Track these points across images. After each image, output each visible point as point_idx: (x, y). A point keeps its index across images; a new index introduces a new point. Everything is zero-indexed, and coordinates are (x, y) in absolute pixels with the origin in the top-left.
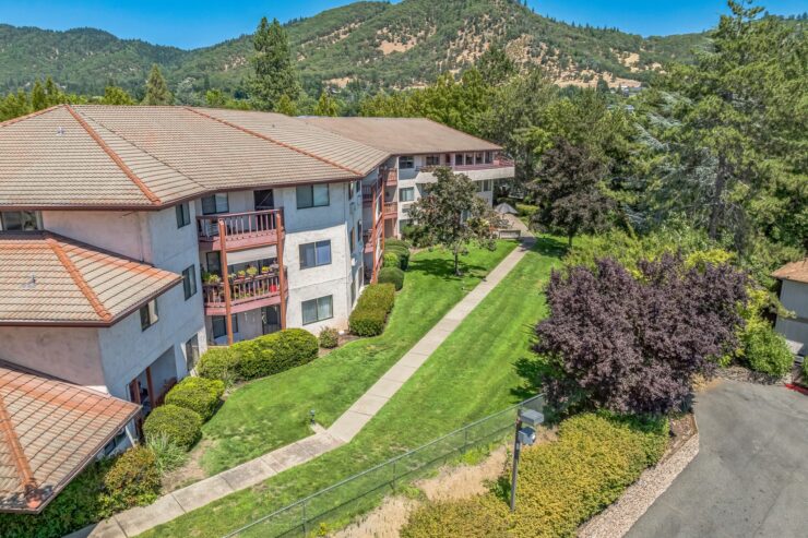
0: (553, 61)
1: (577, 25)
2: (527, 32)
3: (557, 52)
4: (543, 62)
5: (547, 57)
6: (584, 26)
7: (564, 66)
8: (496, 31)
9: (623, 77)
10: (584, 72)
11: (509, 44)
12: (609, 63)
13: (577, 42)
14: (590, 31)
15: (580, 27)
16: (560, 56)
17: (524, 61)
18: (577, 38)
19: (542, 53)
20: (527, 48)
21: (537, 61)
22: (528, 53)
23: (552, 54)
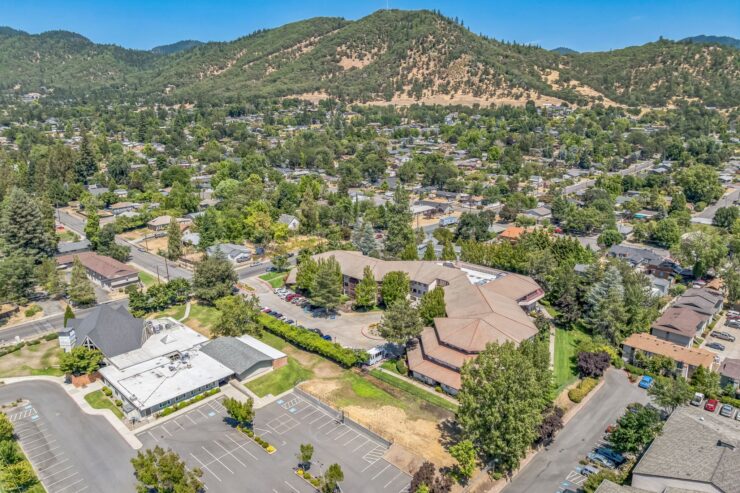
0: (488, 80)
1: (506, 42)
2: (466, 53)
3: (492, 72)
4: (480, 81)
5: (484, 76)
6: (512, 44)
7: (498, 84)
8: (440, 51)
9: (547, 95)
10: (514, 91)
11: (452, 63)
12: (535, 82)
13: (507, 60)
14: (518, 49)
15: (508, 44)
16: (494, 76)
17: (465, 79)
18: (507, 57)
19: (480, 73)
20: (467, 68)
21: (476, 79)
22: (468, 72)
23: (488, 74)
